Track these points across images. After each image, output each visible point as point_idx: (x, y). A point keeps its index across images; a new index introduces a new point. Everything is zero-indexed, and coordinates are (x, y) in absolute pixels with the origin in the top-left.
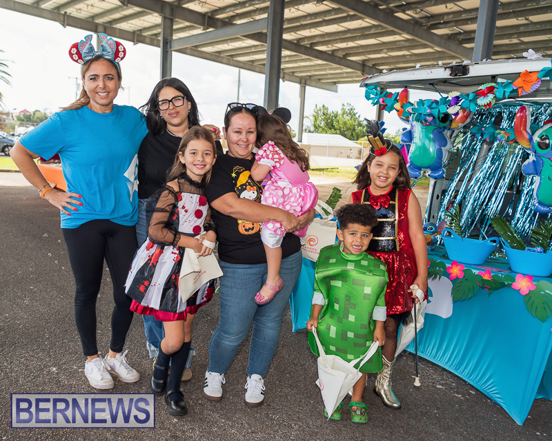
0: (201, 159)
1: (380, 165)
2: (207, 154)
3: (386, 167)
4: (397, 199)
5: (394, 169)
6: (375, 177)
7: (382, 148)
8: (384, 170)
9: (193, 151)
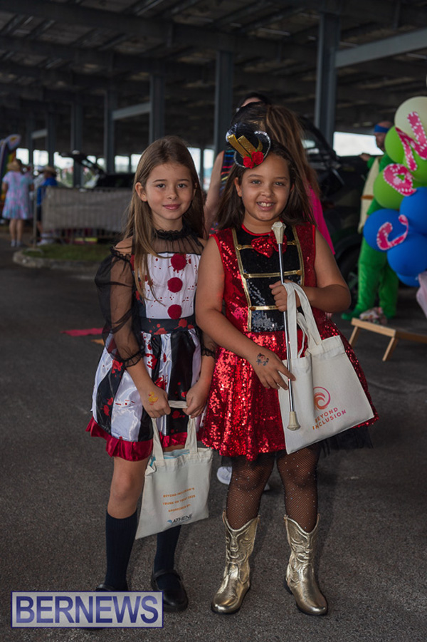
0: (173, 196)
1: (257, 182)
2: (181, 186)
3: (267, 184)
4: (297, 238)
5: (283, 185)
6: (252, 204)
7: (254, 154)
8: (264, 189)
9: (160, 183)
